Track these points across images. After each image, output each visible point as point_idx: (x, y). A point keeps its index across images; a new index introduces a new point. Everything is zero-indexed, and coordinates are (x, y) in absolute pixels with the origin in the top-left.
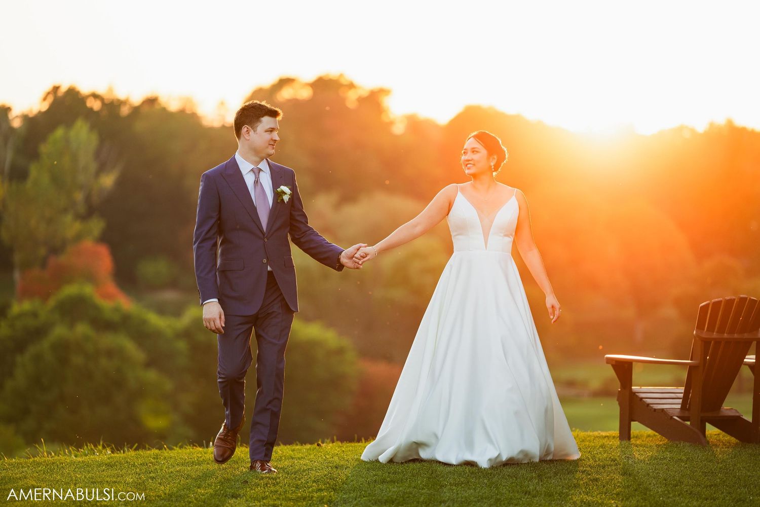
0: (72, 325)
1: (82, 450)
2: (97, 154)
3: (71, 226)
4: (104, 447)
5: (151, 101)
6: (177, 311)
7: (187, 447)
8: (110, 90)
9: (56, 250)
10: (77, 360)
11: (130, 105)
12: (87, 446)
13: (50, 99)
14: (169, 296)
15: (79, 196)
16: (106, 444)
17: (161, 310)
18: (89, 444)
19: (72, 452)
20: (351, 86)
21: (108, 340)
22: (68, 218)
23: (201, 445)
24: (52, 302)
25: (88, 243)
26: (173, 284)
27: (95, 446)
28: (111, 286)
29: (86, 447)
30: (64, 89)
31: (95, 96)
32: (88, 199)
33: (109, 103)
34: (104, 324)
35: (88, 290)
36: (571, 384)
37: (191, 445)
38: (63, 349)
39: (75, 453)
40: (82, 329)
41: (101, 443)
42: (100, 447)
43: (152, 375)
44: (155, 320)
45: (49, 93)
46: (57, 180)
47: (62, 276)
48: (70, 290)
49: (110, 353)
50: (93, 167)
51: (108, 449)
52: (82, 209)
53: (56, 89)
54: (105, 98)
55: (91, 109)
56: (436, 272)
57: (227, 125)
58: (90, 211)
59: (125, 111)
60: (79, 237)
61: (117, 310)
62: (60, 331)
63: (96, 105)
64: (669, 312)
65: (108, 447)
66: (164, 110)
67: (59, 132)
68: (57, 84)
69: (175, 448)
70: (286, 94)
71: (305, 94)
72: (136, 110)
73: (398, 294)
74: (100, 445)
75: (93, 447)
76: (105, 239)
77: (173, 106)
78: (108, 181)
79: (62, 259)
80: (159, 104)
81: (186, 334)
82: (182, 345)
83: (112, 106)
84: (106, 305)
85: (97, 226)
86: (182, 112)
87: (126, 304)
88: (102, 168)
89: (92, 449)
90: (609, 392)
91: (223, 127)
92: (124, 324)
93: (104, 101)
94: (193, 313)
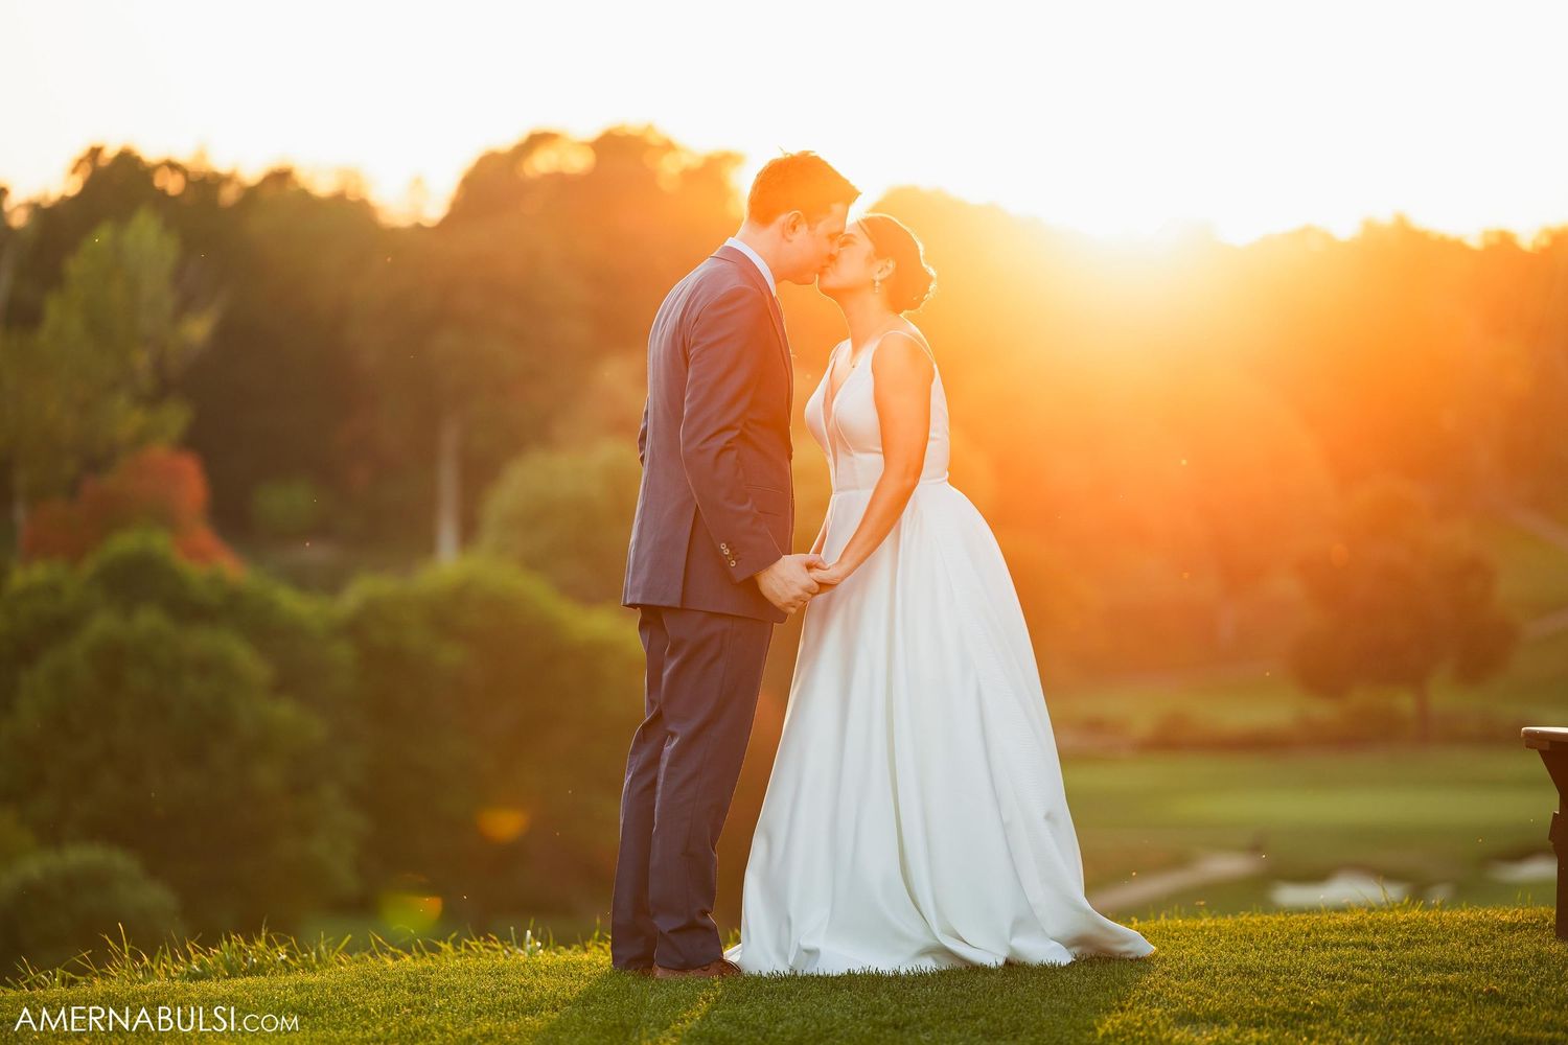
0: (128, 612)
1: (217, 951)
2: (178, 276)
3: (125, 418)
4: (269, 943)
5: (280, 177)
6: (331, 583)
7: (471, 944)
8: (202, 155)
9: (96, 462)
10: (139, 680)
11: (239, 183)
12: (229, 941)
13: (85, 171)
14: (314, 553)
15: (142, 359)
16: (276, 937)
17: (301, 580)
18: (233, 937)
19: (194, 957)
20: (668, 147)
21: (203, 640)
22: (121, 401)
23: (504, 938)
24: (89, 566)
25: (159, 451)
26: (321, 530)
27: (249, 941)
28: (203, 535)
29: (225, 943)
30: (110, 152)
31: (172, 166)
32: (159, 366)
33: (198, 178)
34: (188, 609)
35: (160, 542)
36: (1095, 726)
37: (482, 939)
38: (113, 659)
39: (199, 958)
40: (149, 619)
41: (263, 934)
42: (261, 945)
43: (285, 711)
44: (292, 602)
45: (81, 161)
46: (97, 327)
47: (111, 515)
48: (124, 543)
49: (206, 667)
50: (169, 302)
51: (280, 949)
52: (146, 383)
53: (95, 153)
54: (189, 169)
55: (163, 192)
57: (426, 224)
58: (163, 389)
59: (229, 195)
60: (141, 440)
61: (215, 580)
62: (104, 624)
63: (173, 184)
64: (1285, 586)
65: (280, 944)
66: (305, 195)
67: (101, 237)
68: (97, 143)
69: (442, 945)
70: (542, 162)
71: (578, 162)
72: (251, 195)
74: (260, 939)
75: (243, 945)
76: (193, 441)
77: (322, 185)
78: (198, 329)
79: (110, 482)
80: (295, 183)
81: (353, 629)
82: (343, 652)
83: (205, 186)
84: (193, 571)
85: (176, 417)
86: (339, 199)
87: (231, 569)
88: (187, 304)
89: (240, 947)
90: (1170, 741)
91: (419, 228)
92: (232, 609)
93: (190, 176)
94: (365, 588)
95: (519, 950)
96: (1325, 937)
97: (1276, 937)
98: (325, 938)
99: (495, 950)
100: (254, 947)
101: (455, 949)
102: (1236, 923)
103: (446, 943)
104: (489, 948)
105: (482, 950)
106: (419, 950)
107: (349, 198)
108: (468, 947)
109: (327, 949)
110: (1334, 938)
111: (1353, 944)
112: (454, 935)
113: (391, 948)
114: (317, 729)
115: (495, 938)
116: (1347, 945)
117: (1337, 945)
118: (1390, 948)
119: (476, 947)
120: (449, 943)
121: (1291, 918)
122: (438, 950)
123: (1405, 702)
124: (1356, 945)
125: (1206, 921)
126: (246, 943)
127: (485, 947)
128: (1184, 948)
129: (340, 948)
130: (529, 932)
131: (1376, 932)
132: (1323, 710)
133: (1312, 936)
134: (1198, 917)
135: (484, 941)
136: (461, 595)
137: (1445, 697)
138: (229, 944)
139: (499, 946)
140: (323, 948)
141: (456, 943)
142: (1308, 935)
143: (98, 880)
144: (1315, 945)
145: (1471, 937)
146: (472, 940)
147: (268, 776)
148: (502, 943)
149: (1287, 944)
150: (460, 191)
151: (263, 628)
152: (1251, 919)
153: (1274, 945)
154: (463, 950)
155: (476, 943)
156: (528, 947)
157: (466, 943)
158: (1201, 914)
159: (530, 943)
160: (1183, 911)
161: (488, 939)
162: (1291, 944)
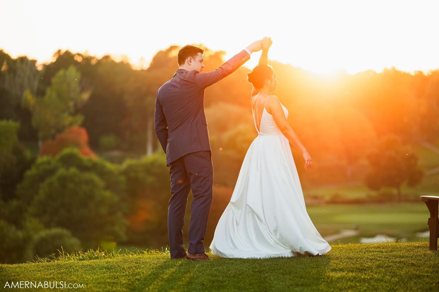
0: (68, 168)
1: (86, 253)
2: (80, 83)
3: (67, 119)
4: (100, 251)
5: (107, 57)
6: (120, 161)
7: (152, 251)
9: (60, 130)
10: (71, 186)
11: (96, 59)
13: (57, 56)
14: (116, 154)
15: (71, 104)
16: (101, 250)
17: (112, 160)
18: (91, 249)
19: (81, 255)
20: (206, 50)
21: (87, 176)
22: (66, 115)
23: (160, 250)
24: (58, 157)
25: (76, 128)
26: (117, 148)
27: (95, 251)
28: (87, 149)
29: (89, 251)
30: (63, 51)
31: (79, 55)
32: (76, 106)
33: (85, 58)
34: (83, 168)
35: (76, 151)
36: (315, 197)
37: (154, 250)
38: (63, 180)
39: (82, 255)
40: (73, 170)
42: (98, 252)
43: (107, 194)
44: (110, 166)
45: (56, 53)
46: (60, 96)
47: (63, 144)
48: (67, 151)
49: (88, 182)
50: (78, 89)
51: (103, 253)
52: (72, 110)
53: (59, 51)
54: (83, 55)
55: (77, 62)
56: (249, 142)
57: (144, 69)
58: (76, 112)
59: (94, 62)
60: (71, 124)
61: (90, 160)
62: (62, 171)
63: (79, 59)
64: (364, 162)
66: (113, 62)
67: (61, 72)
68: (59, 49)
69: (144, 252)
70: (174, 53)
72: (99, 62)
73: (231, 153)
74: (97, 250)
75: (93, 252)
76: (84, 125)
77: (118, 60)
78: (86, 96)
79: (63, 135)
80: (111, 59)
81: (125, 173)
82: (122, 178)
83: (87, 60)
84: (85, 158)
85: (80, 119)
86: (122, 63)
87: (94, 158)
88: (83, 90)
89: (92, 252)
90: (334, 201)
91: (142, 70)
92: (94, 168)
93: (84, 57)
94: (128, 162)
95: (164, 253)
96: (370, 249)
97: (357, 249)
98: (114, 250)
99: (158, 253)
100: (96, 252)
101: (148, 253)
102: (347, 246)
103: (145, 251)
104: (156, 253)
105: (154, 253)
106: (138, 253)
107: (125, 63)
108: (151, 252)
109: (115, 253)
110: (372, 250)
111: (377, 251)
112: (147, 249)
113: (131, 253)
114: (116, 198)
115: (158, 250)
116: (376, 252)
117: (373, 251)
118: (387, 252)
119: (153, 252)
120: (146, 251)
121: (362, 245)
122: (143, 253)
123: (395, 191)
124: (378, 252)
125: (340, 246)
126: (94, 251)
127: (155, 252)
128: (334, 252)
129: (118, 252)
130: (166, 248)
131: (383, 248)
132: (374, 193)
133: (367, 249)
134: (338, 245)
135: (155, 251)
136: (153, 164)
137: (405, 190)
138: (90, 251)
139: (159, 252)
140: (114, 252)
141: (148, 251)
142: (366, 249)
143: (60, 237)
144: (368, 252)
145: (407, 249)
146: (152, 250)
147: (103, 210)
148: (159, 251)
149: (360, 251)
150: (152, 61)
151: (102, 173)
152: (352, 245)
153: (357, 251)
154: (150, 253)
155: (153, 251)
156: (166, 252)
157: (150, 251)
158: (339, 244)
159: (167, 251)
160: (334, 243)
161: (156, 250)
162: (361, 251)
